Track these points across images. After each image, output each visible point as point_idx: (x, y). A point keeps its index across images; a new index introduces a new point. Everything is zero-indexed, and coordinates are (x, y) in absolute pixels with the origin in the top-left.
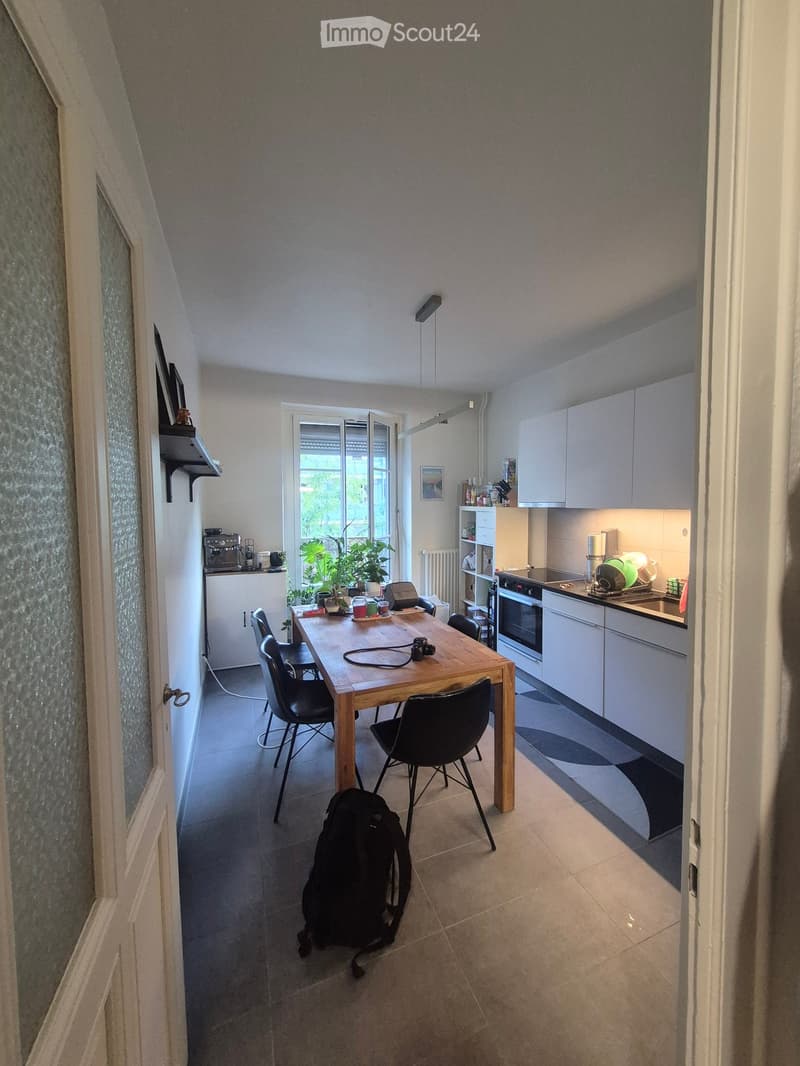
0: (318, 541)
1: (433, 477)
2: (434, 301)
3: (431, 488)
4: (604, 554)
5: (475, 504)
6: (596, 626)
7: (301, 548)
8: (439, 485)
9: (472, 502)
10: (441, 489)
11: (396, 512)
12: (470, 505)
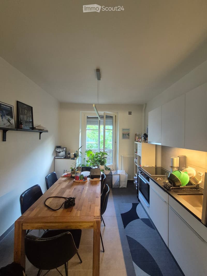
0: (91, 150)
1: (126, 132)
2: (98, 70)
3: (126, 135)
4: (178, 166)
5: (138, 141)
6: (165, 202)
7: (86, 152)
8: (128, 134)
9: (137, 140)
10: (129, 135)
11: (115, 142)
12: (136, 141)
